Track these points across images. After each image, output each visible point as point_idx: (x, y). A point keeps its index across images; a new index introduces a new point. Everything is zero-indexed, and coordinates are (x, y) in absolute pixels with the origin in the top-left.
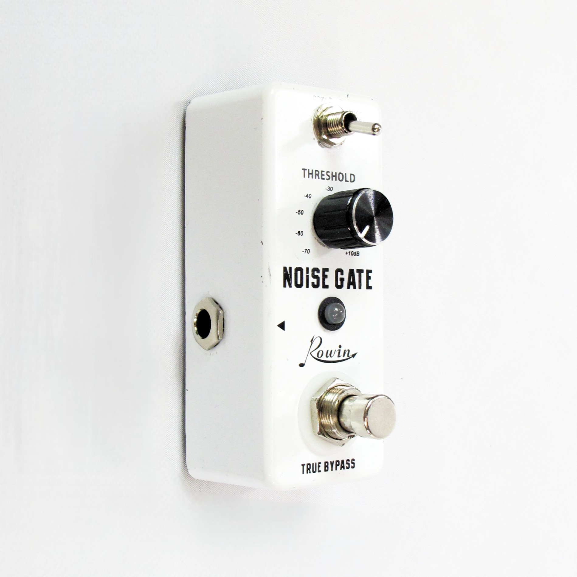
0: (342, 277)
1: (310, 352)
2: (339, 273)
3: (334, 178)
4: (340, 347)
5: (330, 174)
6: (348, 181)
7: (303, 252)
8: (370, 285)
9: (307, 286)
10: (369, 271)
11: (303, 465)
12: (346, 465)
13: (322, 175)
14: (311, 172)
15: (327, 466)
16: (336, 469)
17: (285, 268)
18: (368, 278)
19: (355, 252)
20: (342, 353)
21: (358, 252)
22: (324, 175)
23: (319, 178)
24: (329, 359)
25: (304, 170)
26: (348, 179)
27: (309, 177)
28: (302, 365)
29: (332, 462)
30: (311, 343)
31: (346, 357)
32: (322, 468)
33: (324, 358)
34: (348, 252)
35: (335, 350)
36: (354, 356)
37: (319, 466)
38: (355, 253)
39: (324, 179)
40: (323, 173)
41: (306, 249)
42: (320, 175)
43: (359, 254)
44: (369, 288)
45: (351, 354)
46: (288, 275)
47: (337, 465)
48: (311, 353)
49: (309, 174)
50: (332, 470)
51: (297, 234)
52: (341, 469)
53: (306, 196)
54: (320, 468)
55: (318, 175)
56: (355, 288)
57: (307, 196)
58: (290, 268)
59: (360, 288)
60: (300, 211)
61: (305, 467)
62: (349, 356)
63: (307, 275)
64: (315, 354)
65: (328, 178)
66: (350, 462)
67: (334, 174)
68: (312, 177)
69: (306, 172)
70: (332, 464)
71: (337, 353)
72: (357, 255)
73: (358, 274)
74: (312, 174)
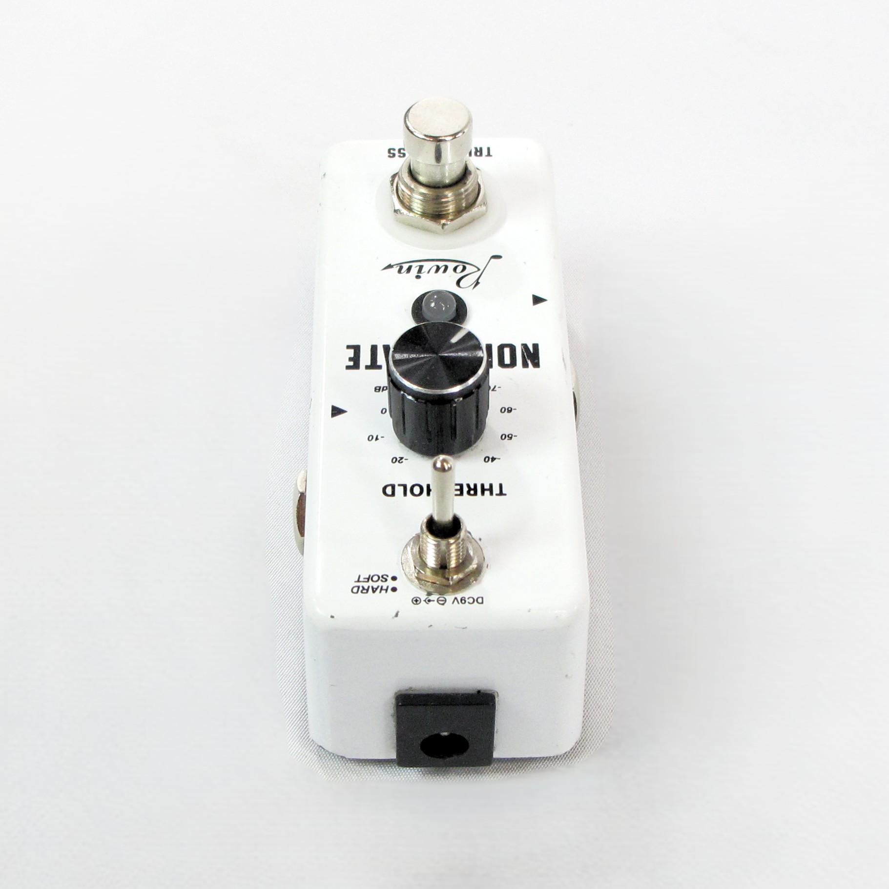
1: (480, 271)
3: (432, 487)
4: (418, 277)
6: (399, 485)
7: (499, 387)
8: (352, 350)
9: (490, 346)
10: (353, 367)
13: (461, 490)
14: (487, 493)
17: (536, 365)
18: (355, 359)
19: (384, 392)
20: (414, 271)
22: (457, 490)
23: (467, 485)
24: (441, 264)
25: (501, 493)
26: (399, 489)
27: (491, 485)
28: (496, 257)
30: (479, 281)
31: (406, 266)
33: (451, 265)
35: (429, 272)
36: (390, 267)
38: (383, 390)
39: (456, 484)
40: (458, 493)
42: (465, 489)
44: (354, 347)
45: (396, 269)
46: (529, 358)
48: (479, 269)
49: (491, 489)
51: (513, 408)
53: (495, 459)
55: (471, 489)
56: (386, 346)
57: (493, 459)
58: (525, 365)
59: (374, 349)
60: (507, 438)
62: (399, 267)
63: (490, 359)
64: (469, 269)
67: (432, 492)
68: (483, 486)
69: (496, 490)
71: (424, 269)
73: (379, 363)
74: (483, 490)
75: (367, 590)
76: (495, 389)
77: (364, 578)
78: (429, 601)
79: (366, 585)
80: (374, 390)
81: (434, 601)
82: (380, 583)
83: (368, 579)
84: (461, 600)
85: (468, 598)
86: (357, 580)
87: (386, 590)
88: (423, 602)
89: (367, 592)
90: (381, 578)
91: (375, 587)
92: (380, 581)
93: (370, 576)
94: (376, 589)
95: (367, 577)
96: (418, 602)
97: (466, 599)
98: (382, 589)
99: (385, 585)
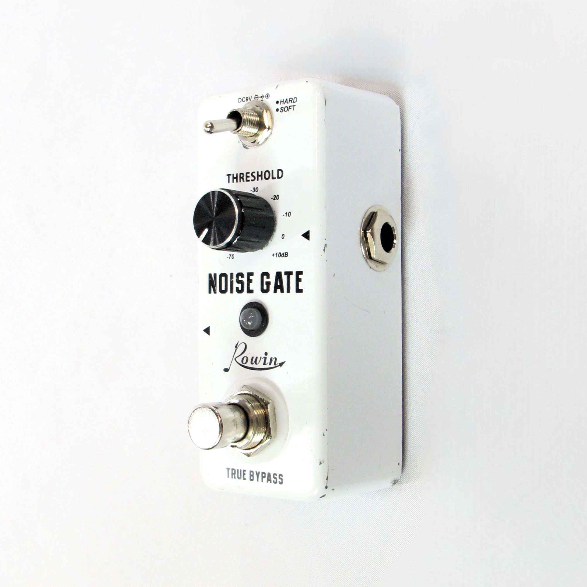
0: (268, 280)
1: (235, 357)
2: (265, 277)
3: (260, 178)
4: (266, 354)
5: (255, 175)
6: (275, 178)
7: (228, 257)
8: (300, 288)
9: (232, 292)
10: (299, 273)
11: (228, 469)
12: (273, 479)
13: (247, 177)
14: (235, 176)
15: (253, 476)
16: (262, 481)
17: (210, 275)
18: (298, 280)
19: (283, 253)
20: (268, 361)
21: (286, 253)
22: (249, 177)
23: (243, 181)
24: (254, 366)
25: (229, 175)
26: (275, 175)
27: (233, 182)
28: (226, 370)
29: (258, 473)
30: (235, 348)
31: (273, 365)
32: (247, 476)
33: (249, 364)
34: (275, 254)
36: (281, 364)
37: (244, 474)
39: (249, 181)
40: (248, 175)
41: (231, 255)
42: (245, 178)
43: (287, 255)
44: (299, 291)
45: (278, 362)
46: (213, 281)
47: (263, 477)
48: (235, 359)
49: (234, 178)
50: (258, 481)
52: (267, 482)
54: (245, 475)
55: (242, 178)
56: (282, 291)
58: (215, 275)
59: (288, 291)
61: (230, 471)
62: (276, 364)
63: (232, 280)
64: (239, 360)
65: (253, 178)
66: (278, 477)
67: (260, 174)
68: (237, 181)
69: (231, 177)
70: (258, 475)
71: (263, 360)
72: (285, 256)
73: (286, 276)
74: (236, 178)
75: (290, 101)
76: (230, 256)
77: (291, 108)
78: (262, 97)
79: (291, 104)
80: (288, 254)
81: (260, 97)
82: (284, 106)
83: (289, 108)
84: (248, 99)
85: (245, 101)
86: (295, 107)
87: (281, 102)
88: (265, 96)
89: (290, 99)
90: (283, 109)
91: (286, 103)
92: (284, 107)
93: (289, 111)
94: (285, 102)
95: (290, 110)
96: (267, 95)
97: (246, 100)
98: (283, 102)
99: (282, 105)
